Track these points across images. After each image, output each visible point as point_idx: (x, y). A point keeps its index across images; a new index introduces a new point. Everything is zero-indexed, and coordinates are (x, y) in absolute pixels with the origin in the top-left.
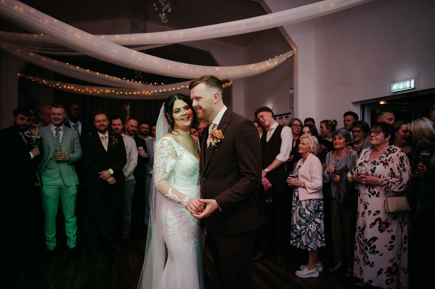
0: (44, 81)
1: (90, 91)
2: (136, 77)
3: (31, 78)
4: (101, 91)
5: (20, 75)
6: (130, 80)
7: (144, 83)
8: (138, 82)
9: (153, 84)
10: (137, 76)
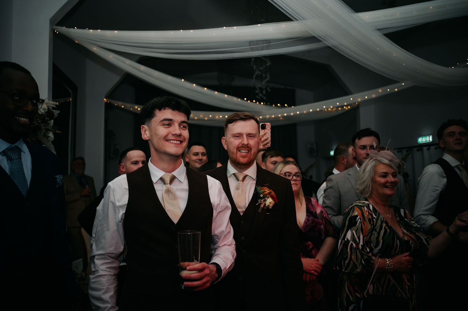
0: (136, 107)
1: (195, 117)
2: (257, 97)
3: (120, 103)
4: (210, 116)
5: (107, 101)
6: (252, 101)
7: (266, 104)
8: (260, 103)
9: (276, 105)
10: (259, 96)
